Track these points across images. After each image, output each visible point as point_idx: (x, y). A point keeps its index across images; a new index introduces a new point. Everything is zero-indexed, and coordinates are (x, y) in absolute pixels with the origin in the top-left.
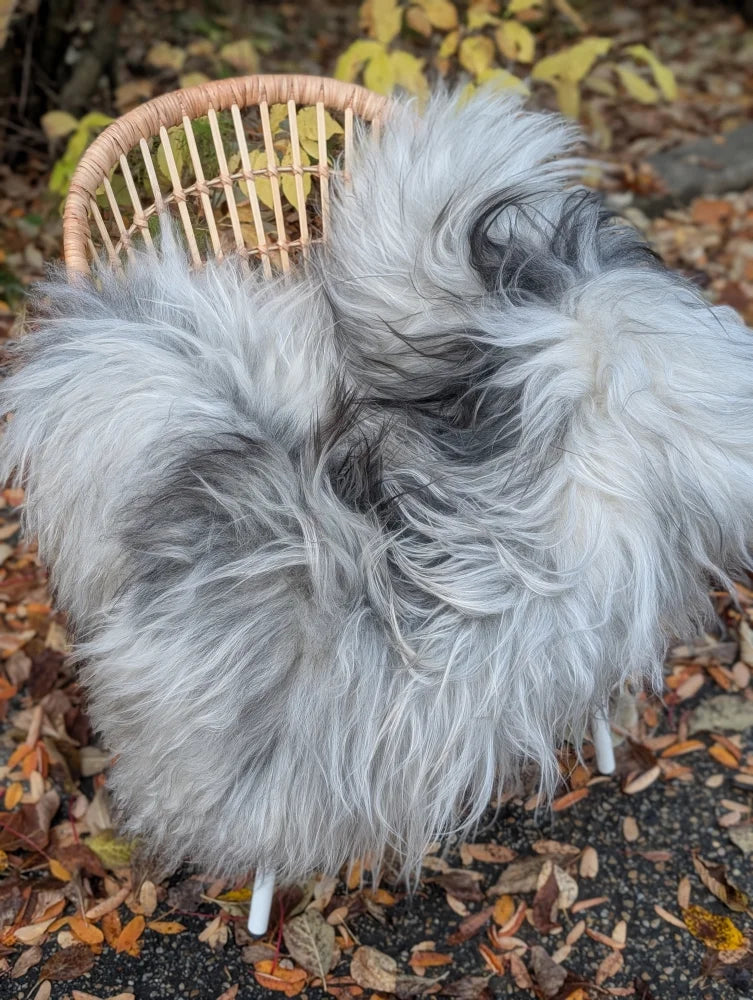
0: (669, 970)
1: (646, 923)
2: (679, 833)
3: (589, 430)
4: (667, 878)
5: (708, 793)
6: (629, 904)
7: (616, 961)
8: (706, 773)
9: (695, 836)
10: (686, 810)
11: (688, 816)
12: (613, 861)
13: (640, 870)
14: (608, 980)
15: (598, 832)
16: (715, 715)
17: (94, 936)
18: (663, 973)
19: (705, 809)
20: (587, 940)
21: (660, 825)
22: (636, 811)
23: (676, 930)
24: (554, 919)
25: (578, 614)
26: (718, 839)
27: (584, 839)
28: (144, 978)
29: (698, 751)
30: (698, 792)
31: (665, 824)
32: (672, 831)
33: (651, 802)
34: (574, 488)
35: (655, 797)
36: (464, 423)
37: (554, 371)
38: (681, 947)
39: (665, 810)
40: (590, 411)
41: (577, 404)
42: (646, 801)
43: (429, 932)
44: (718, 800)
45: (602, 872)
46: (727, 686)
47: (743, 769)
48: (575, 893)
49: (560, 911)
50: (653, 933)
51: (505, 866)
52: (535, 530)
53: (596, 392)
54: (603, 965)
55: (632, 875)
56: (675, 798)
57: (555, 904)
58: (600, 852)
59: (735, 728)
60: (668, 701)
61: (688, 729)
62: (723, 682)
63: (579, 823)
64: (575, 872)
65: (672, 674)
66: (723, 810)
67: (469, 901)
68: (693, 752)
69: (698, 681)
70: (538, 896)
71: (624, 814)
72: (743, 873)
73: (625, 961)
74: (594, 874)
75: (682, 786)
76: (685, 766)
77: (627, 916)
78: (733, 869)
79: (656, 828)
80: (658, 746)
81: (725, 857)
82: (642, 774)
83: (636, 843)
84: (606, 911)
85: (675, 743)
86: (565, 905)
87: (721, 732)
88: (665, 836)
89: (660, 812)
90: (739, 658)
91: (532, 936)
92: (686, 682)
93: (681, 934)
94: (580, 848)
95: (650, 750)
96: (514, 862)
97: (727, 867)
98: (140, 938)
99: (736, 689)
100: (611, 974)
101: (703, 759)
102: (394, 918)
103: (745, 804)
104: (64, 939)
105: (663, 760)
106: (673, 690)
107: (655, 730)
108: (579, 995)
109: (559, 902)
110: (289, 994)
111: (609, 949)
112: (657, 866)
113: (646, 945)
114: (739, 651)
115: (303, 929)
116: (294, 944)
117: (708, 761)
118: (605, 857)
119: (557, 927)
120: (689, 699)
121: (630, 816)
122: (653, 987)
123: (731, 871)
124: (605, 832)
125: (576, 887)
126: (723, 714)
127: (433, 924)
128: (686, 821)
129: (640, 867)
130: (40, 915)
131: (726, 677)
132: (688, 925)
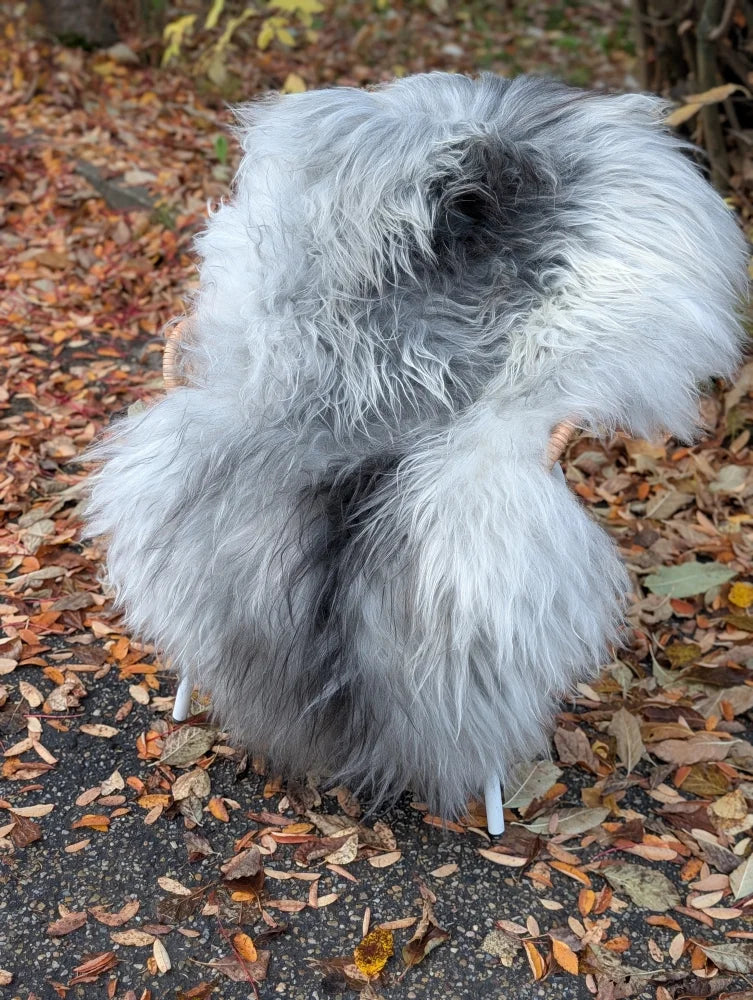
0: (312, 941)
1: (351, 913)
2: (468, 901)
4: (410, 909)
5: (534, 905)
6: (363, 896)
7: (296, 906)
8: (557, 898)
9: (473, 912)
10: (499, 898)
11: (493, 901)
12: (401, 873)
13: (404, 892)
14: (276, 909)
15: (424, 853)
16: (638, 881)
17: (121, 653)
18: (306, 939)
19: (512, 910)
20: (305, 886)
21: (467, 887)
22: (470, 867)
23: (358, 931)
26: (482, 927)
27: (409, 848)
29: (579, 884)
30: (528, 899)
31: (470, 889)
32: (467, 896)
33: (489, 873)
35: (495, 874)
38: (342, 940)
39: (487, 885)
42: (486, 870)
43: (248, 801)
44: (531, 913)
45: (384, 870)
46: (686, 878)
47: (586, 921)
48: (346, 861)
49: (322, 859)
50: (346, 920)
51: (342, 813)
54: (287, 902)
55: (396, 888)
56: (507, 886)
57: (323, 851)
58: (403, 862)
59: (635, 900)
60: (621, 845)
61: (599, 868)
62: (688, 874)
63: (424, 840)
64: (371, 855)
65: (659, 835)
66: (522, 921)
67: (293, 809)
68: (576, 880)
69: (669, 855)
70: (323, 840)
71: (459, 863)
72: (456, 955)
73: (302, 912)
74: (377, 866)
75: (525, 887)
76: (552, 881)
77: (349, 899)
78: (456, 947)
79: (461, 886)
80: (558, 856)
81: (466, 938)
82: (512, 855)
83: (433, 879)
84: (345, 886)
85: (576, 866)
86: (330, 859)
87: (619, 890)
88: (457, 894)
89: (482, 883)
90: (728, 873)
91: (285, 854)
92: (660, 848)
93: (356, 936)
94: (397, 848)
95: (547, 852)
96: (349, 817)
97: (455, 943)
98: (135, 674)
99: (690, 887)
100: (283, 909)
101: (573, 890)
102: (246, 779)
103: (542, 932)
104: (108, 645)
105: (545, 865)
106: (640, 842)
107: (578, 848)
108: (247, 897)
109: (328, 855)
110: (139, 756)
111: (306, 901)
112: (419, 899)
113: (328, 920)
114: (736, 868)
115: (190, 734)
116: (176, 736)
117: (574, 894)
118: (401, 866)
119: (304, 863)
120: (640, 857)
121: (459, 866)
122: (288, 938)
123: (452, 946)
124: (429, 857)
125: (352, 859)
126: (644, 886)
127: (256, 801)
128: (485, 901)
129: (409, 890)
130: (117, 625)
131: (698, 874)
132: (366, 936)
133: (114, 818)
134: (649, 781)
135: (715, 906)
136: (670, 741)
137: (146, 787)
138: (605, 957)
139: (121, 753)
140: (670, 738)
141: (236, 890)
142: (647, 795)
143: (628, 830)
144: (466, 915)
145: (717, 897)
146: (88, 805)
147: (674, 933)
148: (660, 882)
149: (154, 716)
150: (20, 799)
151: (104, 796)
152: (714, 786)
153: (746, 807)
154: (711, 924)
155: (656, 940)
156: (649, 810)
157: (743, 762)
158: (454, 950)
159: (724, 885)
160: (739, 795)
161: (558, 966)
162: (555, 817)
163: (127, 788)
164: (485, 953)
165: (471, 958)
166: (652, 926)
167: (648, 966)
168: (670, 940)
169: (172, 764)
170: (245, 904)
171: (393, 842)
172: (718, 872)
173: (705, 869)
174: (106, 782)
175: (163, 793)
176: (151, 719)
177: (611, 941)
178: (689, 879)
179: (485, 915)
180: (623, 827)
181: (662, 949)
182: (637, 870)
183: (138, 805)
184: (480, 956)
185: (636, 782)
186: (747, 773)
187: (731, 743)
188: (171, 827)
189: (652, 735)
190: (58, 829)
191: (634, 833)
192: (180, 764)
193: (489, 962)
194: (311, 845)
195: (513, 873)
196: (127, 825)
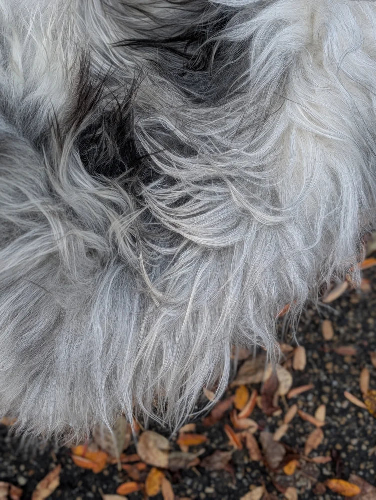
0: (354, 442)
1: (338, 405)
2: (360, 332)
3: (307, 80)
4: (352, 368)
6: (326, 389)
7: (318, 436)
9: (371, 334)
10: (365, 314)
11: (366, 318)
12: (316, 356)
13: (334, 362)
14: (313, 451)
18: (350, 444)
20: (298, 420)
21: (347, 326)
22: (331, 316)
23: (359, 410)
24: (275, 404)
25: (296, 236)
29: (373, 267)
31: (351, 325)
32: (355, 331)
33: (341, 308)
34: (294, 132)
35: (344, 304)
36: (203, 65)
37: (277, 26)
38: (362, 423)
39: (351, 314)
40: (308, 62)
41: (297, 58)
42: (338, 307)
45: (308, 365)
48: (290, 383)
49: (280, 397)
50: (343, 412)
51: (242, 362)
52: (260, 169)
53: (313, 45)
54: (310, 440)
55: (329, 366)
56: (357, 304)
57: (276, 393)
58: (307, 349)
64: (292, 365)
70: (264, 387)
73: (324, 434)
74: (303, 367)
79: (345, 329)
83: (331, 341)
84: (311, 396)
86: (283, 393)
88: (351, 335)
91: (261, 418)
93: (362, 413)
94: (293, 347)
100: (315, 446)
108: (294, 464)
109: (279, 391)
110: (96, 472)
111: (314, 427)
113: (339, 422)
118: (311, 353)
119: (277, 410)
121: (327, 320)
122: (343, 455)
124: (310, 333)
125: (291, 378)
128: (365, 323)
129: (334, 360)
132: (367, 406)
137: (138, 482)
169: (123, 451)
170: (298, 469)
175: (149, 472)
183: (150, 498)
188: (189, 483)
192: (125, 445)
194: (264, 397)
195: (348, 296)
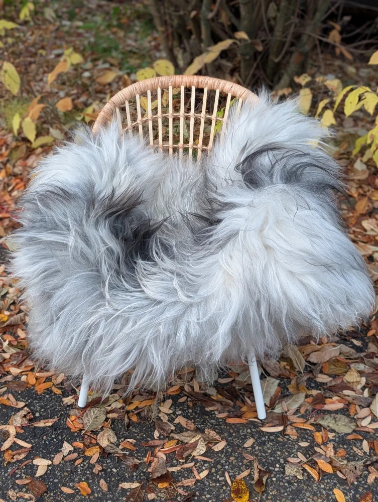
0: (208, 496)
1: (218, 477)
2: (267, 454)
4: (244, 466)
5: (296, 447)
6: (219, 467)
7: (192, 482)
8: (304, 440)
9: (272, 459)
10: (280, 448)
11: (278, 450)
12: (230, 450)
13: (236, 458)
14: (182, 486)
15: (235, 437)
16: (334, 421)
17: (32, 381)
18: (205, 496)
19: (288, 452)
20: (190, 470)
21: (263, 447)
22: (259, 438)
23: (226, 485)
26: (280, 464)
27: (227, 437)
28: (34, 402)
29: (310, 431)
30: (292, 444)
31: (265, 448)
32: (265, 452)
33: (269, 438)
35: (272, 437)
38: (221, 491)
39: (271, 444)
42: (267, 437)
43: (138, 437)
44: (297, 451)
45: (222, 451)
46: (352, 414)
47: (322, 446)
48: (202, 452)
49: (190, 455)
50: (217, 481)
51: (187, 430)
54: (186, 481)
55: (232, 458)
56: (280, 442)
57: (189, 451)
58: (228, 445)
59: (337, 431)
60: (318, 407)
61: (315, 421)
62: (352, 412)
63: (232, 431)
64: (212, 446)
65: (331, 398)
66: (295, 456)
67: (162, 435)
68: (308, 429)
69: (340, 406)
70: (186, 445)
71: (253, 437)
72: (276, 481)
73: (195, 484)
74: (217, 450)
75: (288, 439)
76: (298, 433)
77: (213, 470)
78: (274, 477)
79: (260, 448)
80: (294, 421)
81: (276, 472)
82: (274, 426)
83: (246, 449)
84: (208, 464)
85: (304, 423)
86: (194, 454)
87: (328, 429)
88: (260, 452)
89: (268, 443)
90: (369, 406)
91: (171, 458)
92: (334, 404)
93: (227, 487)
94: (222, 439)
95: (289, 420)
96: (191, 431)
97: (272, 476)
98: (45, 389)
99: (355, 417)
100: (186, 485)
101: (309, 435)
102: (131, 427)
103: (307, 458)
104: (24, 378)
105: (291, 427)
106: (325, 404)
107: (300, 414)
108: (166, 485)
109: (193, 452)
110: (72, 430)
111: (194, 477)
112: (245, 460)
113: (209, 484)
114: (371, 403)
115: (94, 412)
116: (87, 415)
117: (310, 436)
118: (228, 447)
119: (183, 459)
120: (328, 410)
121: (254, 439)
122: (196, 498)
123: (272, 478)
124: (238, 439)
125: (205, 450)
126: (337, 423)
127: (142, 436)
128: (275, 452)
129: (238, 457)
130: (23, 367)
131: (356, 410)
132: (232, 485)
133: (77, 466)
134: (313, 374)
135: (370, 423)
136: (314, 353)
137: (85, 445)
138: (339, 461)
139: (62, 432)
140: (312, 352)
141: (158, 483)
142: (315, 381)
143: (316, 400)
144: (270, 461)
145: (369, 419)
146: (60, 463)
147: (361, 441)
148: (344, 419)
149: (68, 408)
150: (23, 471)
151: (66, 456)
152: (340, 368)
153: (359, 374)
154: (374, 432)
155: (355, 446)
156: (320, 387)
157: (348, 354)
158: (274, 479)
159: (369, 413)
160: (354, 370)
161: (323, 471)
162: (284, 402)
163: (75, 449)
164: (288, 476)
165: (284, 480)
166: (350, 440)
167: (359, 459)
168: (361, 444)
169: (91, 430)
170: (166, 488)
171: (217, 437)
172: (363, 407)
173: (358, 408)
174: (62, 449)
175: (94, 446)
176: (67, 410)
177: (338, 453)
178: (354, 414)
179: (278, 458)
180: (314, 399)
181: (360, 450)
182: (331, 417)
183: (85, 456)
184: (287, 478)
185: (308, 377)
186: (350, 359)
187: (339, 347)
188: (108, 462)
189: (304, 353)
190: (51, 480)
191: (321, 400)
192: (95, 429)
193: (292, 479)
194: (182, 450)
195: (279, 435)
196: (85, 467)
